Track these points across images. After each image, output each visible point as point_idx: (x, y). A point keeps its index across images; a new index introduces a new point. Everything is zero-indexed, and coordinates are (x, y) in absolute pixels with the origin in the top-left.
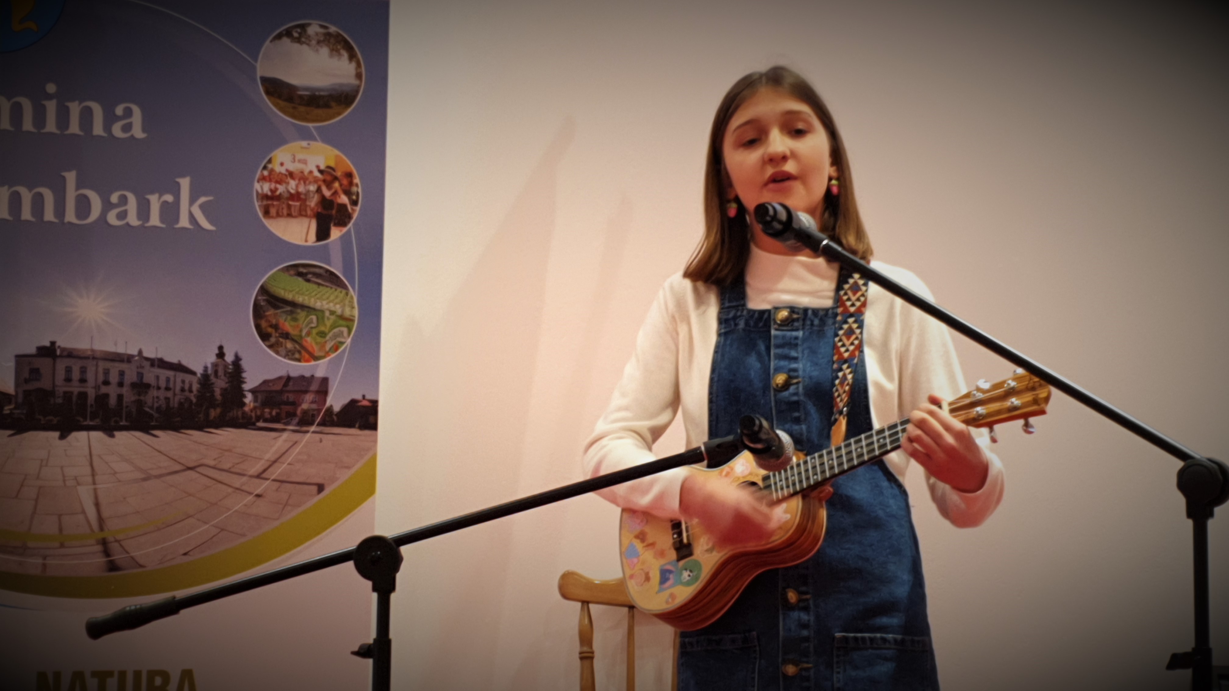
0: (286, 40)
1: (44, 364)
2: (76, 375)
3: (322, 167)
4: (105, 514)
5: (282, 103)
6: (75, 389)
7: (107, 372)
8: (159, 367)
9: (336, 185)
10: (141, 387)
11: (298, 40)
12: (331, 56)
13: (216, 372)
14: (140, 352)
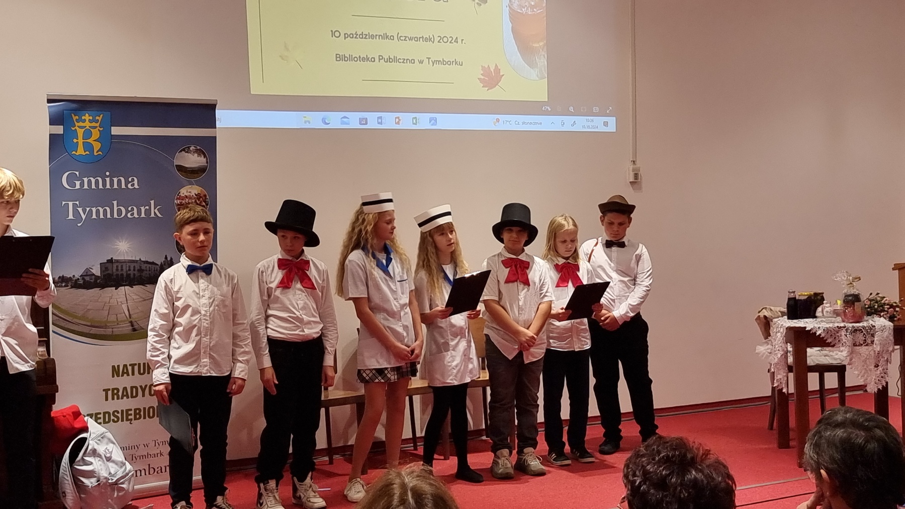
0: (183, 152)
1: (109, 265)
2: (120, 268)
3: (196, 194)
4: (131, 313)
5: (183, 173)
6: (120, 273)
7: (129, 267)
8: (147, 264)
9: (201, 199)
10: (141, 270)
11: (187, 152)
12: (198, 156)
13: (165, 264)
14: (140, 259)
